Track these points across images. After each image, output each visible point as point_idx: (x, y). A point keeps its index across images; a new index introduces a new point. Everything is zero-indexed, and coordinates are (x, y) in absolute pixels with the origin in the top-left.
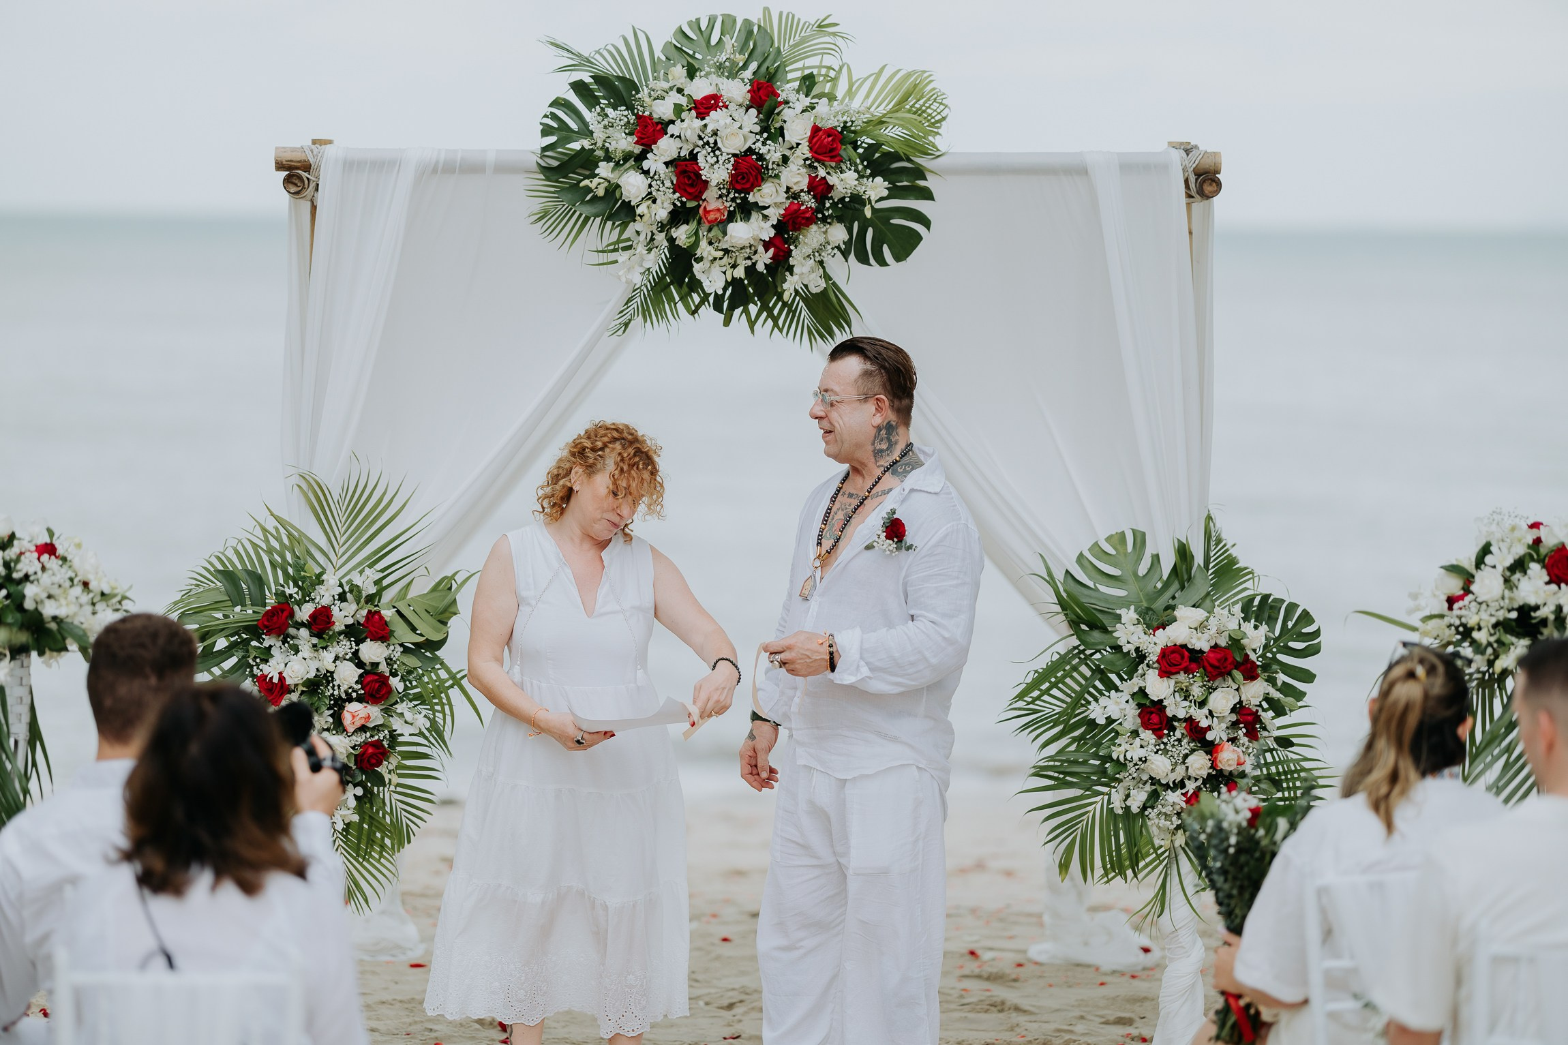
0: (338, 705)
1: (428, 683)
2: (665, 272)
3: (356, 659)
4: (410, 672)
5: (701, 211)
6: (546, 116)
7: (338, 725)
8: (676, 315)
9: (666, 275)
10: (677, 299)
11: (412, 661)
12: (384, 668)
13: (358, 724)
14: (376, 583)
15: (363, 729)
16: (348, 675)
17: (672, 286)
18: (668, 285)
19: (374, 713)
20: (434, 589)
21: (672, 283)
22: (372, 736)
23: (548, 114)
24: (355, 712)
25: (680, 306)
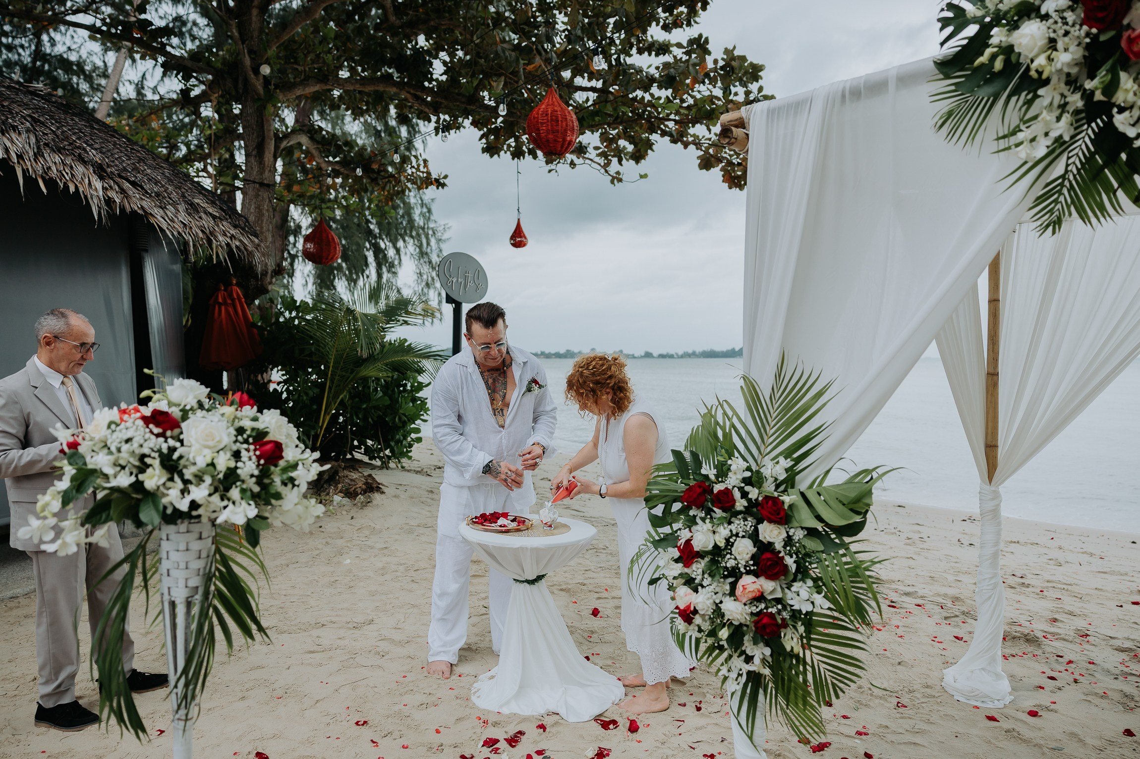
0: (735, 574)
1: (828, 566)
2: (1093, 149)
3: (754, 536)
4: (808, 555)
5: (1123, 44)
6: (942, 10)
7: (732, 593)
8: (1118, 207)
9: (1096, 152)
10: (1116, 185)
11: (812, 545)
12: (779, 546)
13: (751, 596)
14: (787, 470)
15: (760, 598)
16: (744, 550)
17: (1106, 170)
18: (1101, 169)
19: (768, 586)
20: (850, 481)
21: (1106, 165)
22: (766, 608)
23: (944, 7)
24: (749, 584)
25: (1120, 194)
